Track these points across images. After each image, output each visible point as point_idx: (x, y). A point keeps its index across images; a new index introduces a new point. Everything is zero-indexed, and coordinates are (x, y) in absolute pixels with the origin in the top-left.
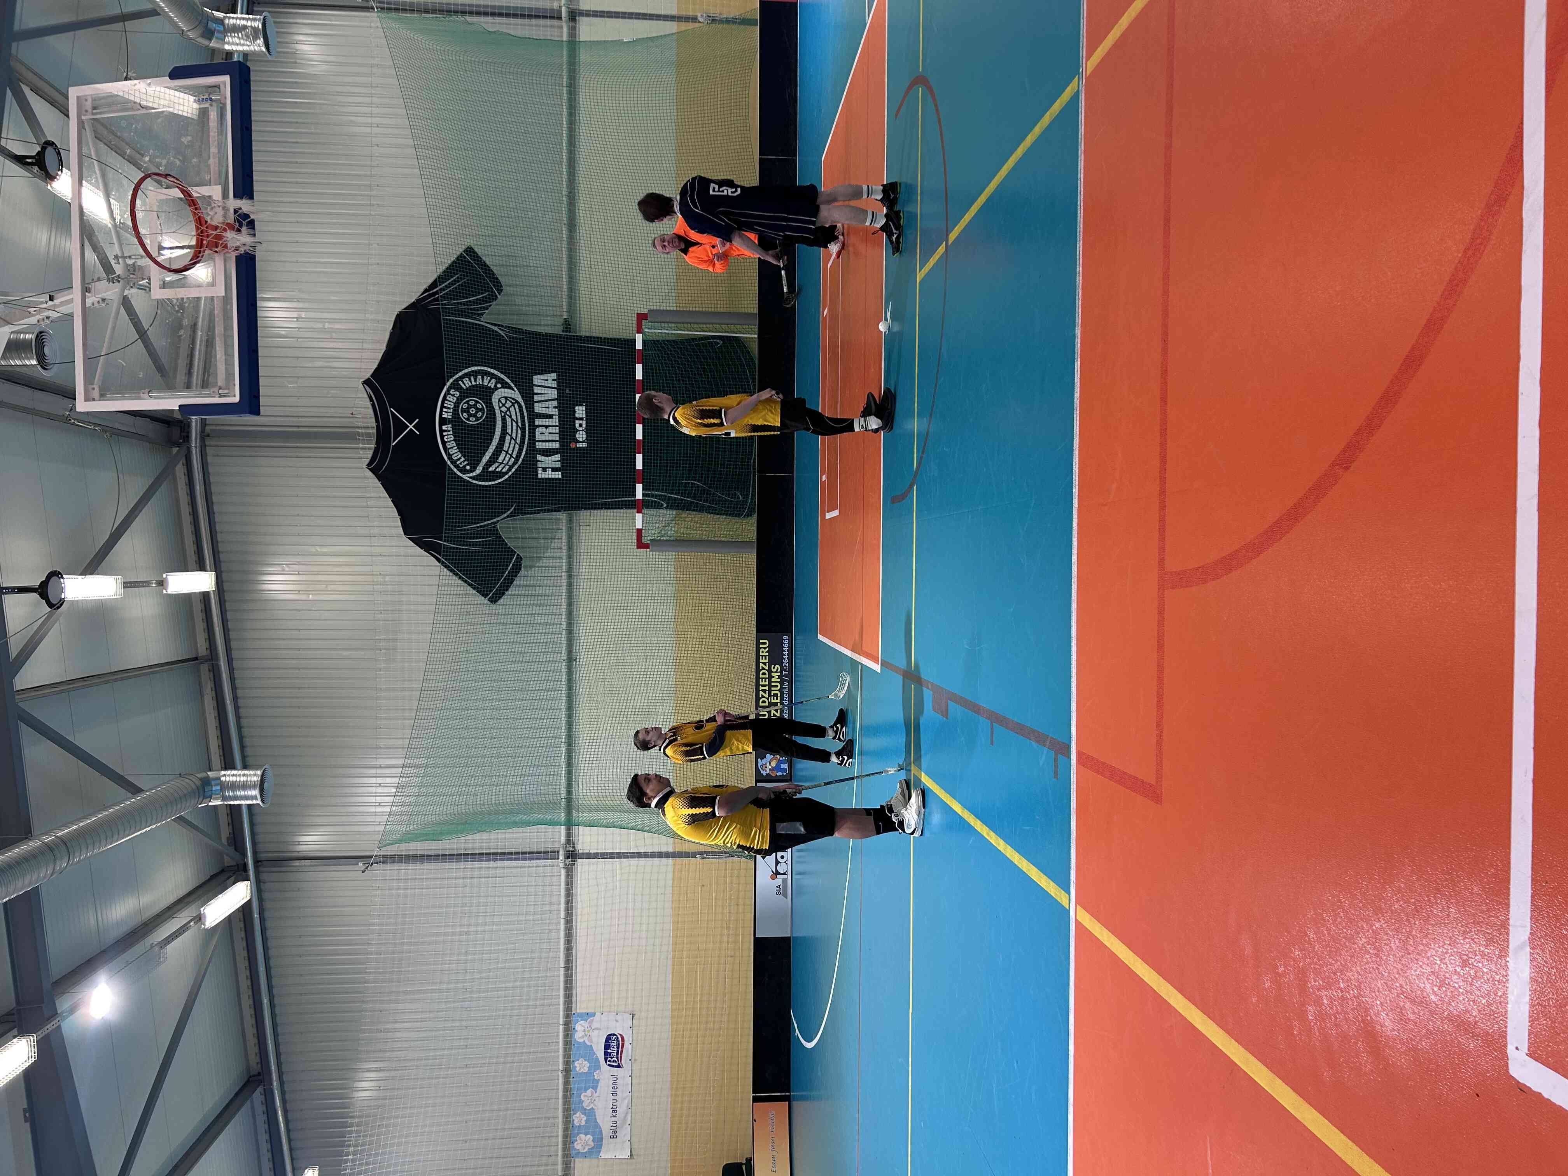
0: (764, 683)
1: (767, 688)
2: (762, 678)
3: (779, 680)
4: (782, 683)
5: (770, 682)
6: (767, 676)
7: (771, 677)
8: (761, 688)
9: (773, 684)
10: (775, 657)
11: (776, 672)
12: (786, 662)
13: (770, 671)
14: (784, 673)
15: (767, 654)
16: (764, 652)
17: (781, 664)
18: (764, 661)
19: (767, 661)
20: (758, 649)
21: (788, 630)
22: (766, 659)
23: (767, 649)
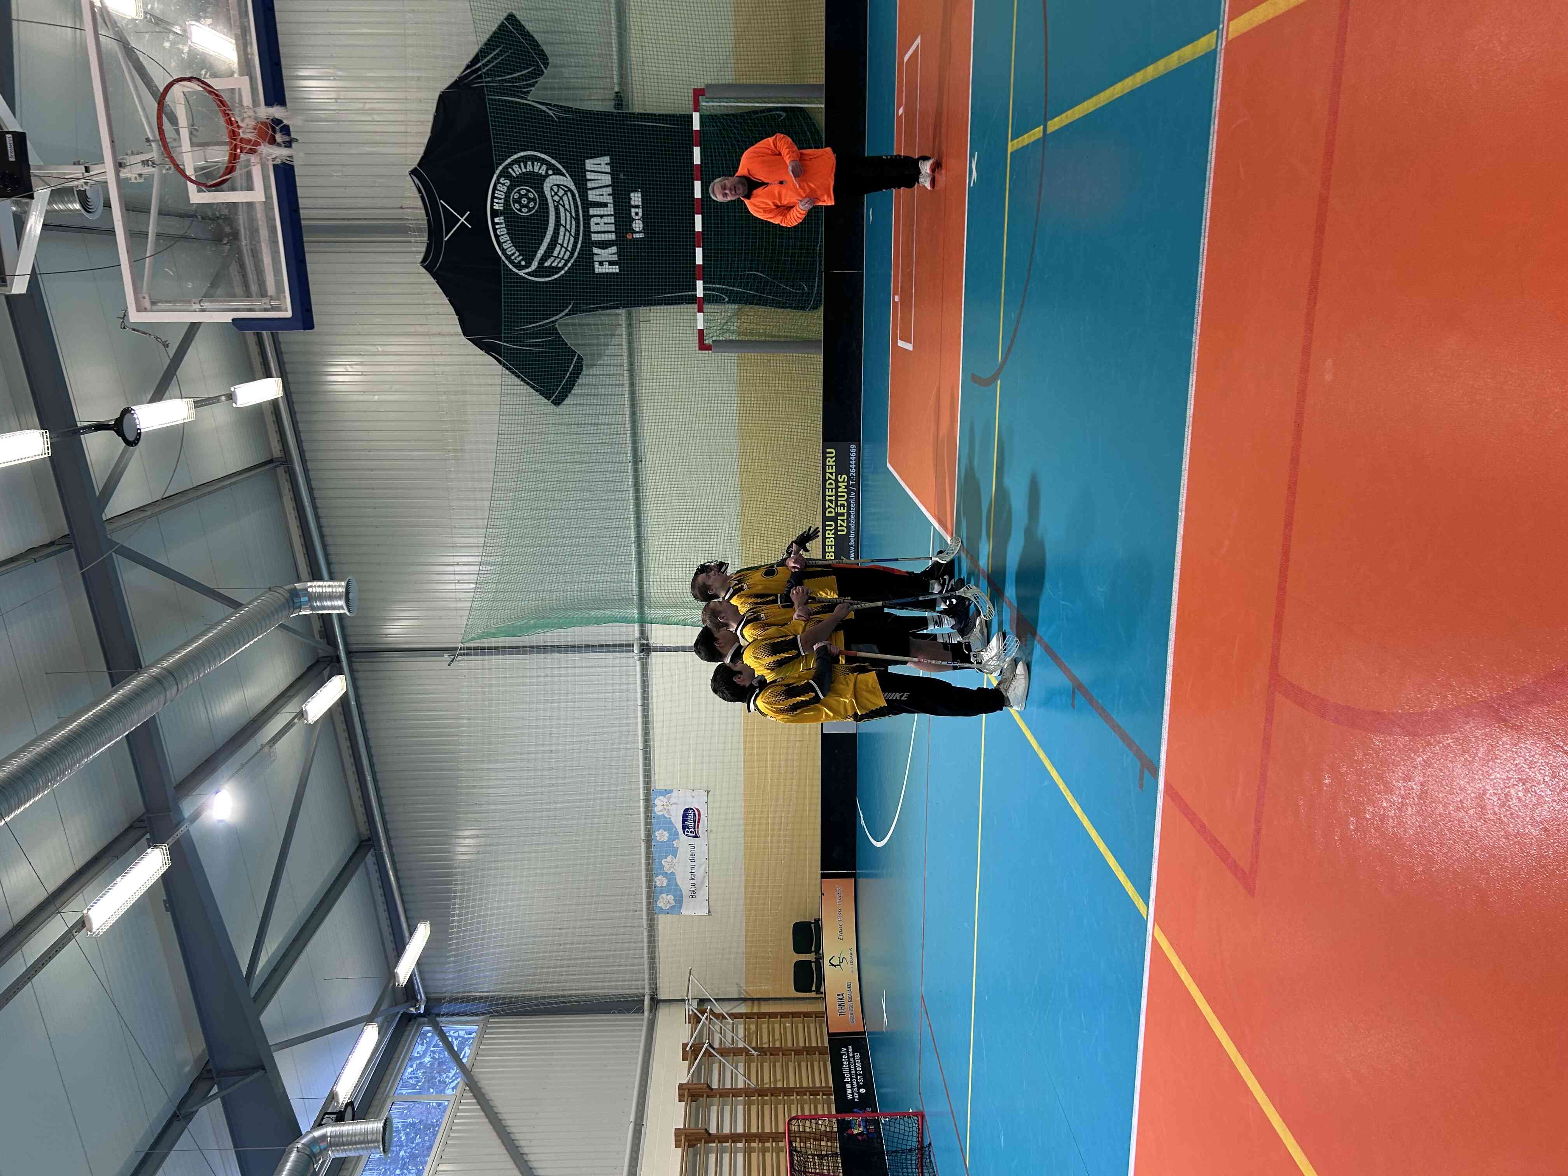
0: (830, 493)
1: (833, 498)
2: (829, 489)
3: (846, 490)
4: (848, 493)
5: (837, 492)
6: (834, 486)
7: (837, 487)
8: (828, 498)
9: (839, 494)
10: (842, 467)
11: (843, 482)
12: (853, 471)
13: (836, 481)
14: (851, 483)
15: (834, 464)
16: (830, 462)
17: (848, 474)
18: (830, 471)
19: (834, 470)
20: (824, 458)
21: (855, 439)
22: (832, 469)
23: (834, 459)
